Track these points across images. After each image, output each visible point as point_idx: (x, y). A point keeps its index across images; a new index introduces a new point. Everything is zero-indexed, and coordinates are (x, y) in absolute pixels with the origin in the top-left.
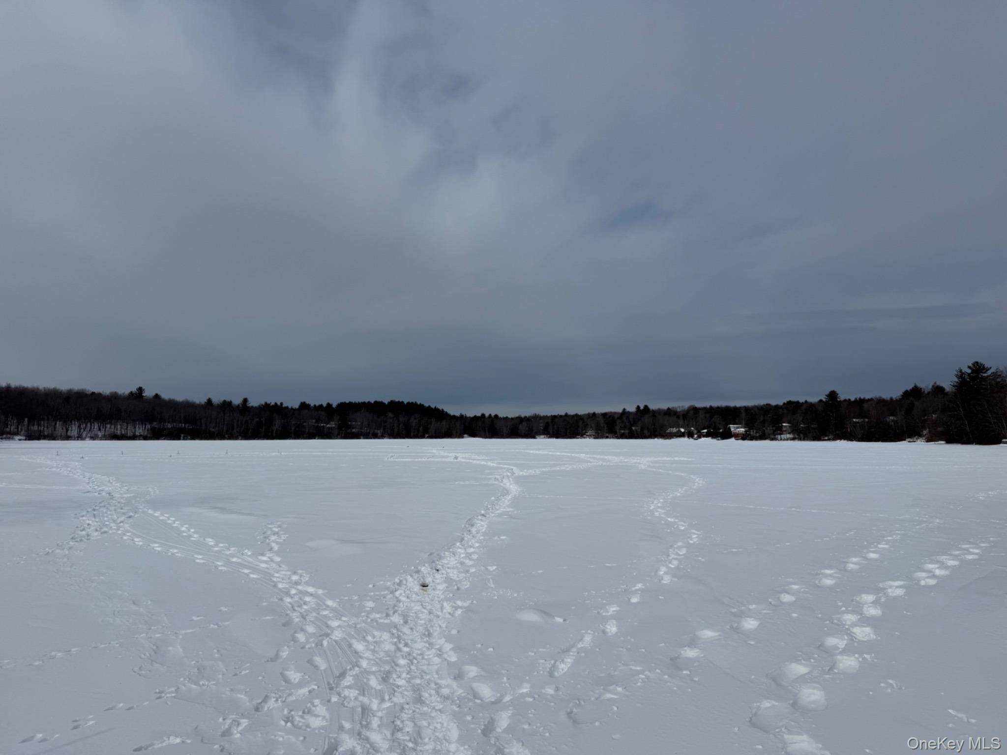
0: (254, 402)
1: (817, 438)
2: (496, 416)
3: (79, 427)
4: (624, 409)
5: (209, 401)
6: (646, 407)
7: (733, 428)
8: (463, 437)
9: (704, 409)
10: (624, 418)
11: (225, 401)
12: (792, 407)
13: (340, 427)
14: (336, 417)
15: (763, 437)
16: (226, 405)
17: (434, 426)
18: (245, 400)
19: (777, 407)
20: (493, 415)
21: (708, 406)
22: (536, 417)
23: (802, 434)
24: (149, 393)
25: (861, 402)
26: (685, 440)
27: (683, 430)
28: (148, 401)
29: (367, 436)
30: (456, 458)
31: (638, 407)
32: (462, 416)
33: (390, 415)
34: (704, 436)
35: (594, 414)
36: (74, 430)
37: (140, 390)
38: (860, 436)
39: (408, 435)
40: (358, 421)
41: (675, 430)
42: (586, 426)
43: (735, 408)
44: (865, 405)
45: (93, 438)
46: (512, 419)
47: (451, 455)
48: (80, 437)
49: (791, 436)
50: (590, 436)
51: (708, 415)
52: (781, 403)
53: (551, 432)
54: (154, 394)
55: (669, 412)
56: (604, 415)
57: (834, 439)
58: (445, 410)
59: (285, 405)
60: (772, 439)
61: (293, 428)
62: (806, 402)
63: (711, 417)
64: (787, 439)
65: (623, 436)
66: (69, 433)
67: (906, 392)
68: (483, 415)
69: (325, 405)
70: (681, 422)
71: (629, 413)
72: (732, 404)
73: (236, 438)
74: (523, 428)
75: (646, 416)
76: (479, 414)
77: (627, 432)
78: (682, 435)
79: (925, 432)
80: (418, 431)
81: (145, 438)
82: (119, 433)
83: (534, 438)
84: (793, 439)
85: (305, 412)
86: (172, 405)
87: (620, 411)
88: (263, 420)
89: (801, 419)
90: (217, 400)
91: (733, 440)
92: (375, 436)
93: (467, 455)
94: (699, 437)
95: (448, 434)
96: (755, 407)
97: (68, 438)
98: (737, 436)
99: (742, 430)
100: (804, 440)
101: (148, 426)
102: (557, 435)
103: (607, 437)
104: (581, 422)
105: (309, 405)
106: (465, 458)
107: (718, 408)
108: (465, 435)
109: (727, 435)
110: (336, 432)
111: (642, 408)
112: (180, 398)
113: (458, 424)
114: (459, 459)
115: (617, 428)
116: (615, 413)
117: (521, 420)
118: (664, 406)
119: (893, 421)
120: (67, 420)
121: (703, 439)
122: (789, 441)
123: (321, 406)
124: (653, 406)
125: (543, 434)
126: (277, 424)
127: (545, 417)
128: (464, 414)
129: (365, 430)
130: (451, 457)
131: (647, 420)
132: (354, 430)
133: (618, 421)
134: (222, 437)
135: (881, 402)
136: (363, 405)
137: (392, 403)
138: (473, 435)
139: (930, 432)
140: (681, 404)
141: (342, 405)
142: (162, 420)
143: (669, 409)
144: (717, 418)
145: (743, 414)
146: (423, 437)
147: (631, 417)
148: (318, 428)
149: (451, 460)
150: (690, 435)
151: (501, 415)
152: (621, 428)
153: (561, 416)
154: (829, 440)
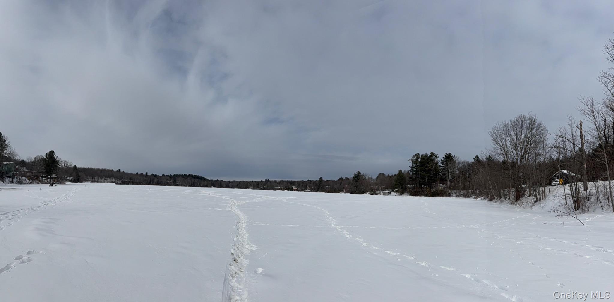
0: (149, 174)
1: (316, 191)
2: (222, 181)
3: (104, 179)
4: (262, 180)
5: (137, 173)
6: (268, 180)
7: (293, 187)
8: (211, 187)
9: (285, 181)
10: (262, 183)
11: (141, 173)
12: (310, 182)
13: (174, 183)
14: (173, 179)
15: (302, 191)
16: (142, 174)
17: (203, 183)
18: (147, 173)
19: (305, 181)
20: (221, 180)
21: (286, 180)
22: (234, 182)
23: (313, 190)
24: (121, 171)
25: (328, 181)
26: (280, 191)
27: (279, 188)
28: (121, 173)
29: (182, 186)
30: (209, 194)
31: (266, 180)
32: (211, 180)
33: (189, 179)
34: (285, 190)
35: (252, 181)
36: (103, 180)
37: (119, 170)
38: (328, 191)
39: (194, 186)
40: (179, 180)
41: (277, 187)
42: (250, 185)
43: (294, 181)
44: (329, 182)
45: (107, 182)
46: (227, 182)
47: (207, 193)
48: (104, 182)
49: (309, 190)
50: (251, 189)
51: (286, 183)
52: (306, 180)
53: (239, 187)
54: (123, 171)
55: (275, 182)
56: (256, 182)
57: (321, 192)
58: (206, 178)
59: (158, 175)
60: (304, 191)
61: (160, 182)
62: (313, 180)
63: (287, 184)
64: (308, 191)
65: (261, 189)
66: (102, 181)
67: (339, 179)
68: (218, 180)
69: (169, 175)
70: (279, 185)
71: (264, 182)
72: (293, 180)
73: (144, 185)
74: (230, 185)
75: (269, 183)
76: (217, 180)
77: (262, 187)
78: (279, 189)
79: (344, 190)
80: (197, 184)
81: (120, 184)
82: (113, 181)
83: (234, 188)
84: (310, 191)
85: (164, 177)
86: (127, 174)
87: (260, 181)
88: (152, 179)
89: (312, 185)
90: (139, 173)
91: (293, 191)
92: (184, 186)
93: (213, 193)
94: (284, 190)
95: (207, 186)
96: (299, 181)
97: (101, 182)
98: (295, 190)
99: (296, 188)
100: (313, 192)
101: (121, 180)
102: (241, 188)
103: (257, 189)
104: (249, 184)
105: (165, 175)
106: (213, 194)
107: (289, 181)
108: (212, 187)
109: (292, 190)
110: (172, 184)
111: (267, 180)
112: (129, 172)
113: (210, 182)
114: (210, 195)
115: (260, 186)
116: (259, 181)
117: (230, 182)
118: (274, 180)
119: (336, 187)
120: (101, 177)
121: (285, 191)
122: (309, 192)
123: (168, 175)
124: (270, 180)
125: (237, 187)
126: (156, 180)
127: (237, 182)
128: (212, 179)
129: (181, 183)
130: (207, 194)
131: (269, 184)
132: (178, 183)
133: (260, 184)
134: (140, 184)
135: (333, 181)
136: (181, 175)
137: (189, 175)
138: (215, 186)
139: (345, 190)
140: (279, 180)
141: (174, 175)
142: (124, 179)
143: (275, 181)
144: (289, 184)
145: (296, 183)
146: (199, 186)
147: (264, 183)
148: (167, 182)
149: (207, 195)
150: (281, 189)
151: (223, 180)
152: (261, 186)
153: (242, 182)
154: (319, 192)
